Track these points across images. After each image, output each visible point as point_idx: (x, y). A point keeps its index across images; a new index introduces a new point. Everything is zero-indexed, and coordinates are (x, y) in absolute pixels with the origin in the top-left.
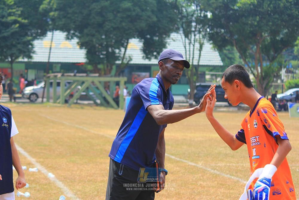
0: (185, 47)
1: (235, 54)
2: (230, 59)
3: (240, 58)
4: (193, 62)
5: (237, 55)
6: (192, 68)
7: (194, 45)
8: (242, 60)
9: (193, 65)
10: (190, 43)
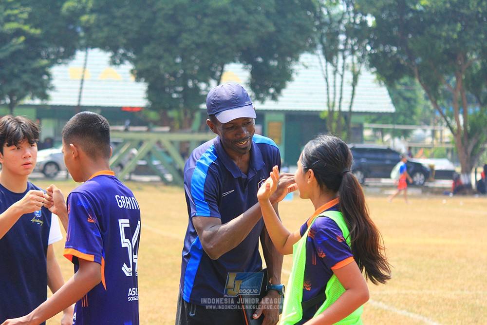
0: (326, 79)
1: (418, 92)
2: (408, 100)
3: (427, 98)
4: (340, 106)
5: (421, 93)
6: (339, 117)
7: (342, 76)
8: (429, 103)
9: (340, 111)
10: (335, 72)
